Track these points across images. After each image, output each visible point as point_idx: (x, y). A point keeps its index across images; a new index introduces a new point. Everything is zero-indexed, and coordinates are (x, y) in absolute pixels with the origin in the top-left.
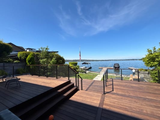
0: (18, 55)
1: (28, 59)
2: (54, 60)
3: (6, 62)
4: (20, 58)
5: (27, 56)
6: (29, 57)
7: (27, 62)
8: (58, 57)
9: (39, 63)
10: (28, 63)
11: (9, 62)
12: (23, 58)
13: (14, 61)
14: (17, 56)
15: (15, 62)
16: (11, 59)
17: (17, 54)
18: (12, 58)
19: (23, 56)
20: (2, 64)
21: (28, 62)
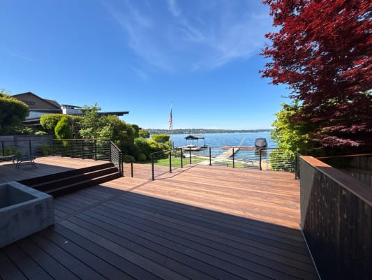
0: (41, 122)
1: (57, 128)
2: (106, 130)
3: (20, 134)
4: (45, 126)
5: (56, 123)
6: (59, 124)
7: (56, 133)
8: (118, 124)
9: (79, 136)
10: (58, 136)
11: (26, 133)
12: (49, 126)
13: (34, 132)
14: (39, 122)
15: (37, 133)
16: (29, 129)
17: (39, 118)
18: (31, 125)
19: (49, 123)
20: (12, 137)
21: (59, 134)
